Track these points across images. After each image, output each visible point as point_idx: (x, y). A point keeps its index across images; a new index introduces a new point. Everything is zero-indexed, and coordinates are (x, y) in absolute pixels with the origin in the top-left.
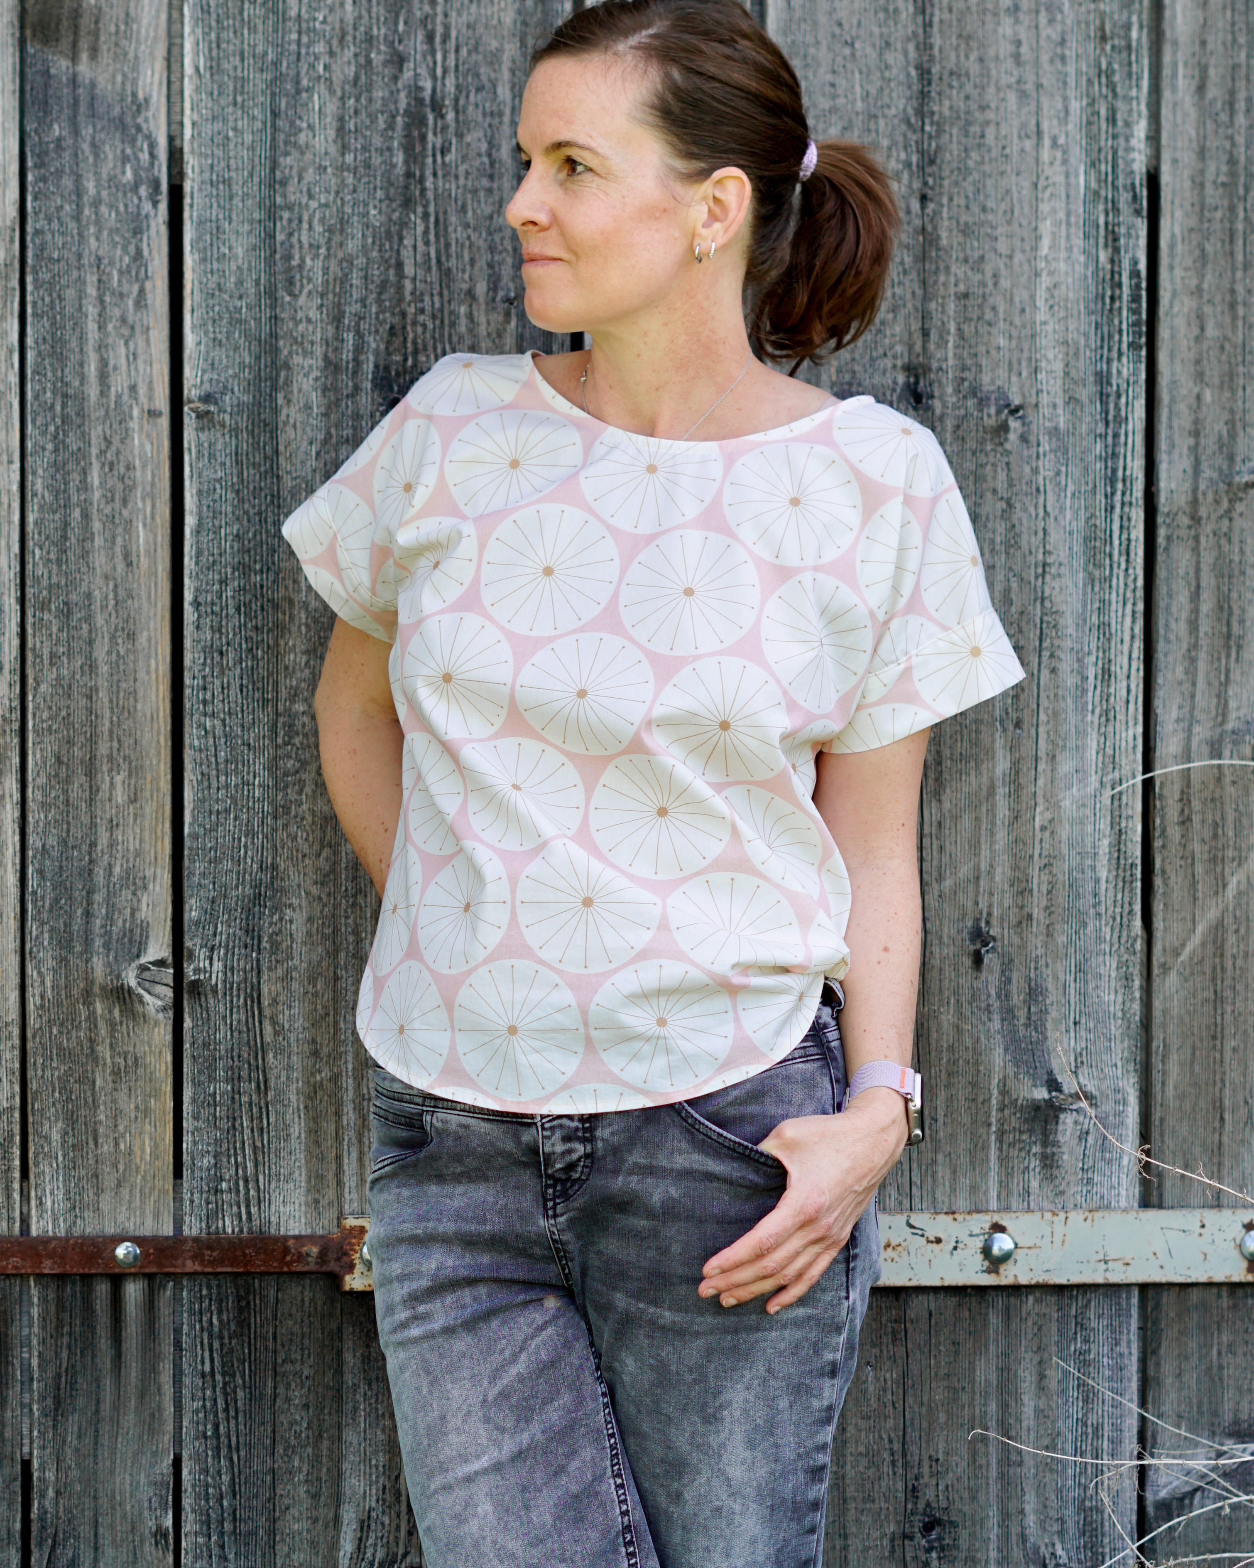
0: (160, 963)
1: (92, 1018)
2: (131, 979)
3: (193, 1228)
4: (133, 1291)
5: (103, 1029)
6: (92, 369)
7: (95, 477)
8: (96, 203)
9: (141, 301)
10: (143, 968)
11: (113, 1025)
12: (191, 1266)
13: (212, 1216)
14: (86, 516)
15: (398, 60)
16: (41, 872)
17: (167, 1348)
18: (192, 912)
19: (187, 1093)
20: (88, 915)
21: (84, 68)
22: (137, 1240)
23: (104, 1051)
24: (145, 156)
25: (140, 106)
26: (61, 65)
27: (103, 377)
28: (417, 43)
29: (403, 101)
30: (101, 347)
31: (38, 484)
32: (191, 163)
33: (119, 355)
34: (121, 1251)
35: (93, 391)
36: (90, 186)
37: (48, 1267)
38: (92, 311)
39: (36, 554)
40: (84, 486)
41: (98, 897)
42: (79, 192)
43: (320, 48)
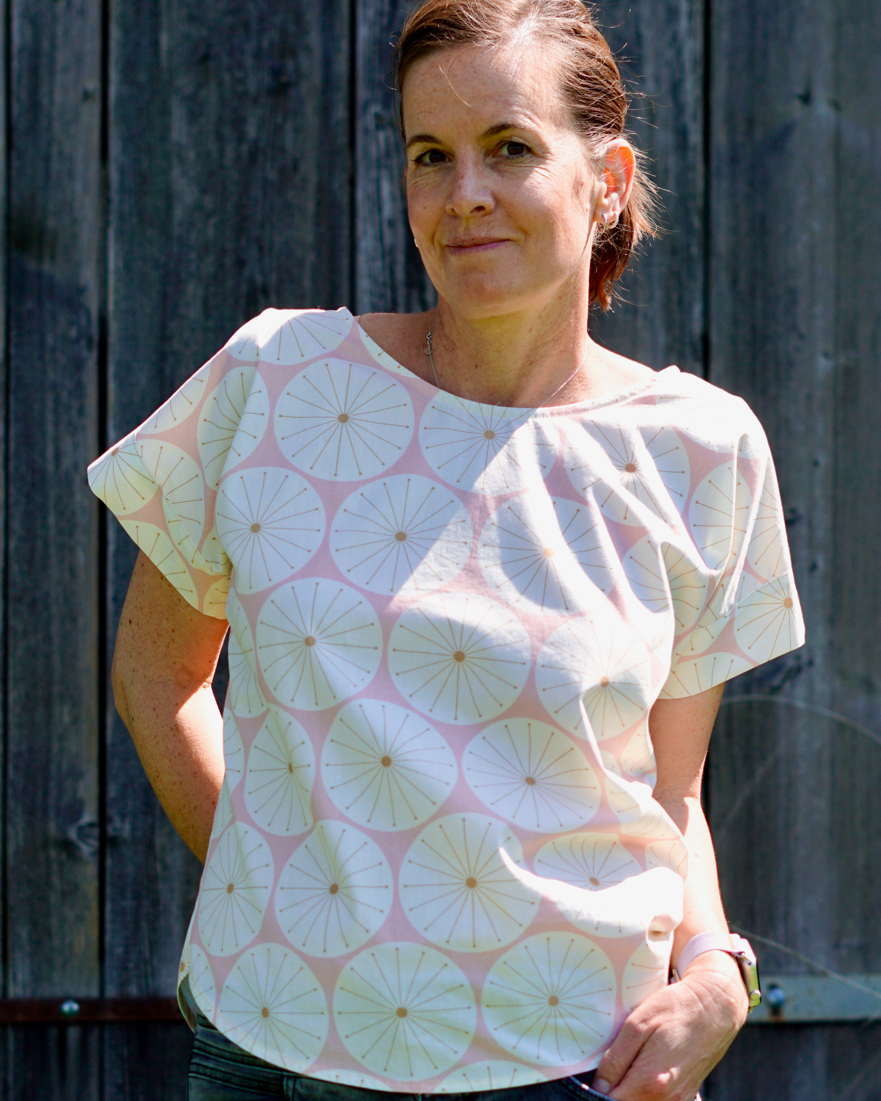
0: (91, 825)
1: (48, 860)
2: (72, 834)
3: (111, 992)
4: (73, 1033)
5: (55, 867)
6: (50, 452)
7: (52, 520)
8: (54, 350)
9: (81, 411)
10: (81, 829)
11: (61, 865)
12: (110, 1016)
13: (124, 984)
14: (46, 545)
15: (241, 264)
16: (17, 768)
17: (94, 1068)
18: (112, 791)
19: (108, 907)
20: (46, 794)
21: (47, 267)
22: (77, 1001)
23: (56, 880)
24: (83, 321)
25: (81, 290)
26: (32, 265)
27: (58, 457)
28: (253, 253)
29: (244, 288)
30: (57, 439)
31: (16, 525)
32: (113, 327)
33: (67, 445)
34: (67, 1007)
35: (50, 467)
36: (50, 340)
37: (20, 1018)
38: (50, 416)
39: (15, 569)
40: (45, 526)
41: (53, 784)
42: (42, 343)
43: (193, 255)
